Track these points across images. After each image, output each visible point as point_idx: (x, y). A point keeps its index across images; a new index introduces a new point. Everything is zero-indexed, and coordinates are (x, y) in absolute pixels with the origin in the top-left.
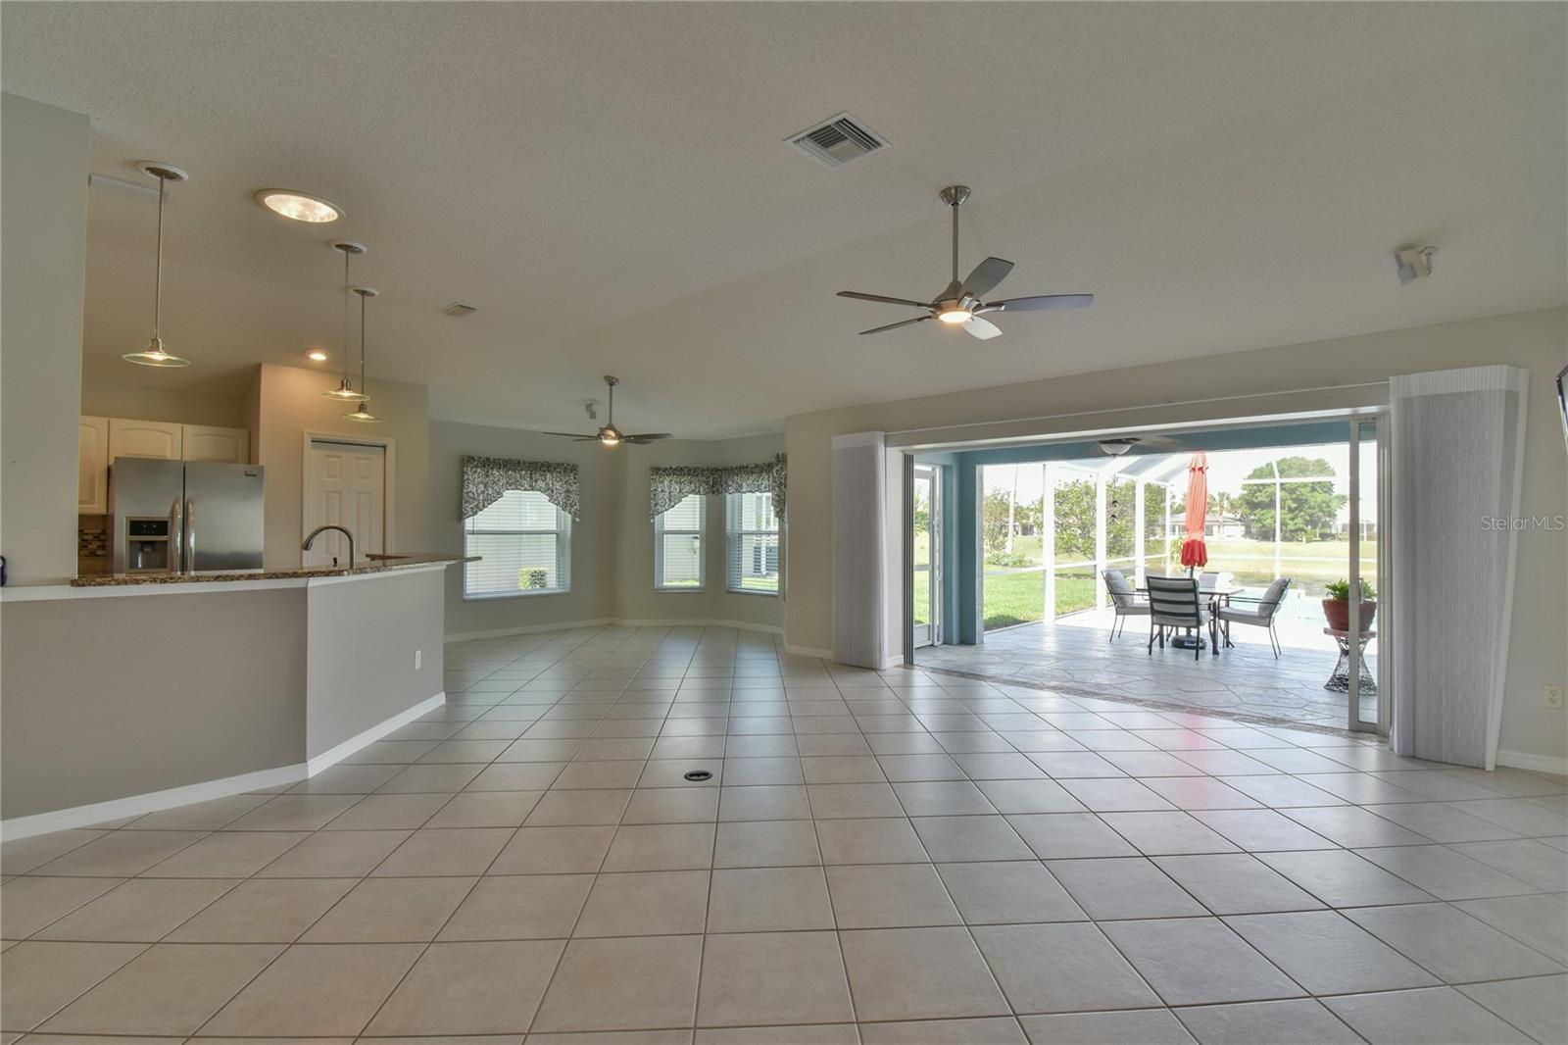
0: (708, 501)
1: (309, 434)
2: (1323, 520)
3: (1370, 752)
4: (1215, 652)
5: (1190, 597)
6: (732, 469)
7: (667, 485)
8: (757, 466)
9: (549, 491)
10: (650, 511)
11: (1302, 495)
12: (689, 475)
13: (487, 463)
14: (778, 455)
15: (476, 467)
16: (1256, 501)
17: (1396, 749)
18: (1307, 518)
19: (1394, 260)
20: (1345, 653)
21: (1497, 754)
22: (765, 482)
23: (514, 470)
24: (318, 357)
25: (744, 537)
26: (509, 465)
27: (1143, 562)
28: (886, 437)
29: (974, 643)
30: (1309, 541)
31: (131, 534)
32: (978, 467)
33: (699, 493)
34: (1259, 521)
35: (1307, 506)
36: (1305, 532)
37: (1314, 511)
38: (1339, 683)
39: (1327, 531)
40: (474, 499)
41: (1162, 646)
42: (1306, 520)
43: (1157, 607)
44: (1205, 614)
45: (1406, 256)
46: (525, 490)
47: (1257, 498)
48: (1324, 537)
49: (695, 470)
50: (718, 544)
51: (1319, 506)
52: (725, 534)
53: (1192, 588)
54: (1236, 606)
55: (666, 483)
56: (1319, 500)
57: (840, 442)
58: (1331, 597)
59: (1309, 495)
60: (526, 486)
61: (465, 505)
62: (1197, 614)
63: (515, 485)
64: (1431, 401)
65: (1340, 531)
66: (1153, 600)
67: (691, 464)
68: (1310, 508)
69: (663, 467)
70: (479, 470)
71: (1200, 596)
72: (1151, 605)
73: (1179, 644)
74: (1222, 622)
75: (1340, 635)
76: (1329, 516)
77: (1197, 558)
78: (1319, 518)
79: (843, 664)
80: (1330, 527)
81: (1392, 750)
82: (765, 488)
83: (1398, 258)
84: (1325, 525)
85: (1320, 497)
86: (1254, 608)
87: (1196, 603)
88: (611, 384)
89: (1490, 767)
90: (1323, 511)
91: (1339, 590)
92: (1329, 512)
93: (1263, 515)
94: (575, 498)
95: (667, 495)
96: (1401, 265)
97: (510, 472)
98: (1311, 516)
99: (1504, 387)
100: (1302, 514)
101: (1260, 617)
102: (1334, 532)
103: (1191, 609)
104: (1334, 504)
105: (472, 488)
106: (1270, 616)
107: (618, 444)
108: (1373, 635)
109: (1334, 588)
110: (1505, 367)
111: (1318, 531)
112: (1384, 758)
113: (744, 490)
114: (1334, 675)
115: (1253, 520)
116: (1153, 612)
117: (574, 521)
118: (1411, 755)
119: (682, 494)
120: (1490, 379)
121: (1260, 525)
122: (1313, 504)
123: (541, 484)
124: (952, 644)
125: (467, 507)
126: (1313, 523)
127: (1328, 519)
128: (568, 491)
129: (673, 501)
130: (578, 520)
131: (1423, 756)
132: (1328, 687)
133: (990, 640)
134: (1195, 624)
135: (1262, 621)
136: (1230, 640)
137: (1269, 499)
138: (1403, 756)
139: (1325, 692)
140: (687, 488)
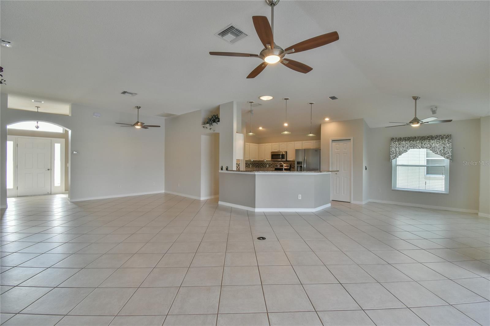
1: (331, 139)
13: (400, 140)
15: (395, 141)
23: (413, 141)
24: (327, 119)
26: (410, 139)
31: (297, 164)
40: (394, 153)
60: (420, 147)
63: (413, 147)
70: (397, 142)
97: (411, 142)
105: (393, 149)
125: (391, 156)
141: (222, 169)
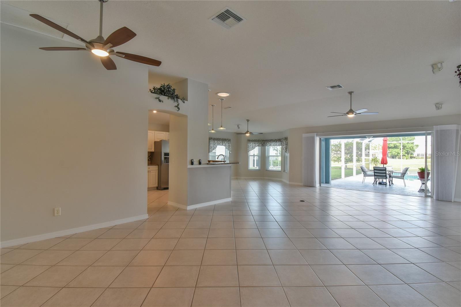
0: (261, 148)
2: (411, 152)
3: (429, 200)
4: (390, 185)
5: (384, 172)
6: (268, 140)
7: (251, 144)
8: (275, 140)
9: (225, 146)
10: (247, 151)
11: (405, 144)
12: (257, 142)
13: (215, 139)
14: (285, 138)
16: (390, 146)
17: (435, 199)
18: (406, 152)
19: (435, 106)
20: (423, 184)
21: (454, 199)
22: (278, 144)
25: (270, 157)
26: (218, 139)
27: (364, 164)
28: (317, 134)
29: (329, 183)
30: (407, 159)
31: (165, 156)
32: (330, 140)
33: (259, 146)
34: (391, 152)
35: (406, 148)
36: (405, 156)
37: (408, 150)
38: (421, 191)
39: (412, 156)
40: (212, 148)
41: (376, 184)
42: (406, 153)
43: (376, 174)
44: (388, 176)
45: (437, 105)
46: (221, 145)
47: (390, 145)
48: (411, 157)
49: (259, 140)
50: (263, 158)
51: (410, 148)
52: (266, 156)
53: (385, 169)
54: (394, 175)
55: (251, 143)
56: (410, 146)
57: (304, 135)
58: (419, 171)
59: (407, 145)
61: (210, 149)
62: (386, 176)
63: (219, 144)
64: (442, 131)
65: (416, 156)
66: (375, 173)
67: (257, 139)
68: (407, 148)
69: (251, 140)
70: (213, 141)
71: (387, 172)
72: (374, 174)
73: (380, 183)
74: (391, 178)
75: (422, 180)
76: (413, 151)
77: (385, 163)
78: (410, 152)
79: (305, 186)
80: (413, 154)
81: (434, 199)
82: (278, 145)
83: (436, 105)
84: (412, 154)
85: (410, 145)
86: (400, 175)
87: (386, 173)
88: (248, 121)
89: (453, 201)
90: (411, 150)
91: (421, 169)
92: (413, 150)
93: (392, 150)
94: (230, 147)
95: (252, 147)
96: (436, 107)
97: (218, 141)
98: (407, 151)
99: (456, 129)
100: (405, 150)
101: (401, 177)
102: (414, 156)
103: (384, 175)
104: (415, 148)
105: (211, 145)
106: (404, 176)
107: (249, 136)
108: (429, 179)
109: (420, 169)
110: (456, 125)
111: (409, 156)
112: (432, 202)
113: (272, 145)
114: (420, 189)
115: (389, 152)
116: (375, 175)
117: (230, 153)
118: (438, 200)
119: (255, 146)
120: (453, 127)
121: (391, 154)
122: (408, 147)
123: (224, 144)
124: (323, 183)
126: (408, 153)
127: (413, 152)
128: (229, 146)
129: (253, 148)
130: (231, 152)
131: (440, 200)
132: (418, 191)
133: (333, 182)
134: (385, 178)
135: (402, 178)
136: (393, 183)
137: (394, 146)
138: (436, 200)
139: (418, 192)
140: (256, 145)
141: (192, 163)
